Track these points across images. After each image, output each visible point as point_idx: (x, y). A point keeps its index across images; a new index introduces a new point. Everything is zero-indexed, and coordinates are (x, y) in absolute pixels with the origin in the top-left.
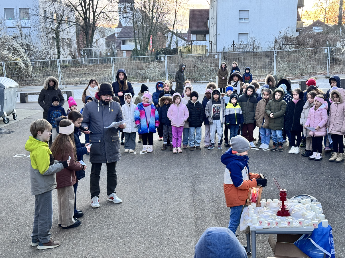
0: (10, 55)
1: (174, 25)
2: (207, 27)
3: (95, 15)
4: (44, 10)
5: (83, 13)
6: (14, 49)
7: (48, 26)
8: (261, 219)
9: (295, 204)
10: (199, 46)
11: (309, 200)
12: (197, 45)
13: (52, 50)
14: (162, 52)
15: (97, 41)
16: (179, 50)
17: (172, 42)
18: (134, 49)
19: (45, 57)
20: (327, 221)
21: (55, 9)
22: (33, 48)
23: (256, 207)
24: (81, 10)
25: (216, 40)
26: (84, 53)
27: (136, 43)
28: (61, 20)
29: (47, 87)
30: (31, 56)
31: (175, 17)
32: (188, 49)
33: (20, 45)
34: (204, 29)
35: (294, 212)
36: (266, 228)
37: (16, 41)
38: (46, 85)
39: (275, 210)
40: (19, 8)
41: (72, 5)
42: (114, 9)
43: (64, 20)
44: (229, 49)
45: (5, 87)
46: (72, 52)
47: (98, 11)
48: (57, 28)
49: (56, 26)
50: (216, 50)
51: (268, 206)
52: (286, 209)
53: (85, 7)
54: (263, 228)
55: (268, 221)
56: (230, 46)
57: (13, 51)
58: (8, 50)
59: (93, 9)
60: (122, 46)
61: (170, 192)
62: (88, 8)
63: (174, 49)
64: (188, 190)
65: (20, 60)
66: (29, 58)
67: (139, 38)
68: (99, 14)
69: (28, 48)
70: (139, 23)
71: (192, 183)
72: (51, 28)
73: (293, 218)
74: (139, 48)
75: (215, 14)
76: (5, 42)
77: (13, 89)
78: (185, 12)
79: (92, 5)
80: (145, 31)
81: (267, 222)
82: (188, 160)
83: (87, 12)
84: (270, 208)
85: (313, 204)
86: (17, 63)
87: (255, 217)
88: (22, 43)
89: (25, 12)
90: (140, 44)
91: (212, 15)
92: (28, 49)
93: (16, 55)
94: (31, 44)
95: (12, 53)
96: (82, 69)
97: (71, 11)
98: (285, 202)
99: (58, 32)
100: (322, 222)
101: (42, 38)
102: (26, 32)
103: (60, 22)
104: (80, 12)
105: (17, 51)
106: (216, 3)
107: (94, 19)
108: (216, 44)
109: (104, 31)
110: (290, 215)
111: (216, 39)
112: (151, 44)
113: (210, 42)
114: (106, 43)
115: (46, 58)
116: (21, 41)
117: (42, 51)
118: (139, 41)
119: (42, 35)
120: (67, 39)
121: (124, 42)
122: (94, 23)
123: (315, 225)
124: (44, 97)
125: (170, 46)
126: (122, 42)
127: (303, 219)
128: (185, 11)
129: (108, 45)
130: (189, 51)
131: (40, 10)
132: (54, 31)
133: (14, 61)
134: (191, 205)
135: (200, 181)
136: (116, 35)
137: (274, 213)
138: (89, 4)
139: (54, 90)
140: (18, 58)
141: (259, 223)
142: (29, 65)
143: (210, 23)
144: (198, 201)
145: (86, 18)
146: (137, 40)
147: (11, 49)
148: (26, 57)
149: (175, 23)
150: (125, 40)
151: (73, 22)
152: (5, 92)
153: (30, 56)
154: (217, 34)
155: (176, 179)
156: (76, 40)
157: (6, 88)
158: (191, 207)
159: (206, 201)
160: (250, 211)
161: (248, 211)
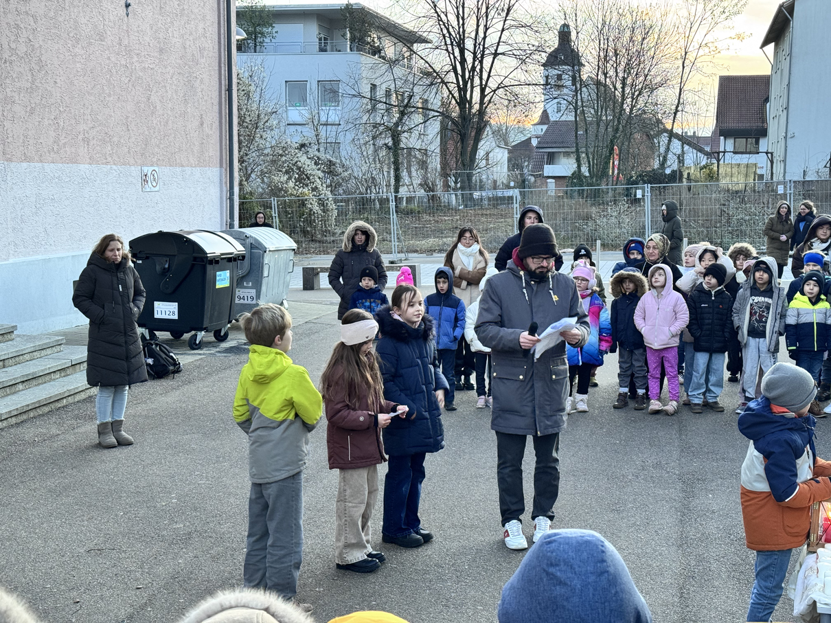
0: (291, 184)
1: (675, 114)
2: (763, 119)
3: (486, 94)
4: (371, 84)
5: (457, 88)
6: (300, 171)
7: (378, 120)
10: (739, 165)
12: (734, 162)
13: (383, 175)
14: (643, 180)
15: (488, 154)
16: (685, 176)
17: (670, 156)
18: (575, 172)
19: (366, 190)
21: (395, 80)
22: (340, 170)
24: (452, 83)
25: (786, 150)
26: (456, 182)
27: (578, 160)
28: (406, 106)
29: (350, 246)
30: (335, 187)
31: (680, 94)
32: (708, 171)
33: (313, 162)
34: (754, 125)
37: (306, 153)
38: (348, 240)
40: (319, 81)
41: (435, 71)
42: (530, 79)
43: (414, 107)
44: (818, 172)
45: (266, 248)
46: (427, 178)
47: (493, 84)
48: (397, 124)
49: (395, 120)
50: (784, 175)
53: (463, 76)
56: (821, 164)
57: (297, 176)
58: (287, 172)
59: (481, 78)
60: (545, 166)
61: (621, 509)
62: (469, 78)
63: (673, 172)
64: (671, 508)
65: (311, 195)
66: (331, 191)
67: (587, 147)
68: (495, 91)
69: (330, 169)
70: (590, 114)
72: (383, 124)
74: (585, 170)
75: (786, 86)
76: (281, 155)
77: (282, 254)
78: (705, 83)
79: (478, 71)
80: (602, 129)
82: (680, 435)
83: (466, 86)
86: (304, 203)
88: (318, 158)
89: (331, 89)
90: (589, 162)
91: (776, 90)
92: (331, 171)
93: (304, 184)
94: (338, 161)
95: (295, 179)
96: (446, 218)
97: (432, 84)
99: (398, 132)
101: (363, 148)
102: (328, 133)
103: (404, 111)
104: (452, 86)
105: (306, 175)
106: (788, 58)
107: (482, 102)
108: (784, 161)
109: (506, 133)
111: (786, 147)
112: (616, 163)
113: (769, 155)
114: (509, 160)
115: (369, 191)
116: (317, 153)
117: (361, 176)
118: (587, 154)
119: (362, 142)
120: (419, 150)
121: (551, 159)
122: (482, 112)
124: (343, 268)
125: (663, 165)
126: (546, 157)
128: (705, 80)
129: (514, 164)
130: (712, 177)
131: (363, 85)
132: (390, 130)
133: (298, 196)
134: (673, 544)
135: (706, 489)
136: (534, 142)
138: (473, 68)
139: (365, 254)
140: (306, 190)
142: (331, 207)
143: (773, 109)
144: (693, 537)
145: (463, 102)
146: (582, 152)
147: (293, 171)
148: (325, 189)
149: (680, 108)
150: (553, 153)
151: (434, 110)
152: (266, 261)
153: (333, 188)
154: (789, 136)
155: (643, 479)
156: (438, 150)
157: (268, 250)
158: (674, 548)
159: (715, 539)
160: (821, 563)
161: (816, 562)
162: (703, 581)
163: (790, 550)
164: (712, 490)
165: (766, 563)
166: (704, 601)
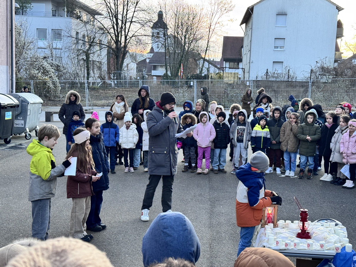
4: (76, 32)
7: (79, 48)
8: (278, 240)
9: (317, 226)
11: (334, 223)
15: (127, 65)
20: (351, 245)
21: (87, 31)
23: (274, 228)
28: (93, 42)
29: (69, 101)
35: (315, 235)
36: (283, 249)
38: (68, 99)
39: (294, 231)
40: (52, 29)
48: (88, 50)
49: (87, 48)
51: (287, 227)
52: (306, 231)
54: (279, 249)
55: (286, 242)
64: (206, 212)
71: (211, 205)
72: (82, 50)
73: (314, 241)
81: (284, 243)
82: (209, 182)
84: (289, 230)
85: (337, 228)
87: (272, 237)
89: (58, 33)
97: (104, 33)
98: (306, 223)
100: (345, 247)
102: (57, 53)
103: (91, 44)
110: (311, 238)
123: (337, 249)
124: (65, 111)
127: (325, 242)
131: (73, 32)
132: (85, 52)
134: (207, 227)
135: (220, 204)
137: (293, 235)
139: (75, 105)
141: (276, 244)
144: (215, 224)
151: (104, 45)
155: (195, 201)
156: (106, 62)
158: (207, 228)
159: (224, 224)
160: (267, 231)
161: (265, 231)
162: (219, 241)
163: (255, 226)
164: (222, 205)
165: (246, 233)
166: (219, 249)
